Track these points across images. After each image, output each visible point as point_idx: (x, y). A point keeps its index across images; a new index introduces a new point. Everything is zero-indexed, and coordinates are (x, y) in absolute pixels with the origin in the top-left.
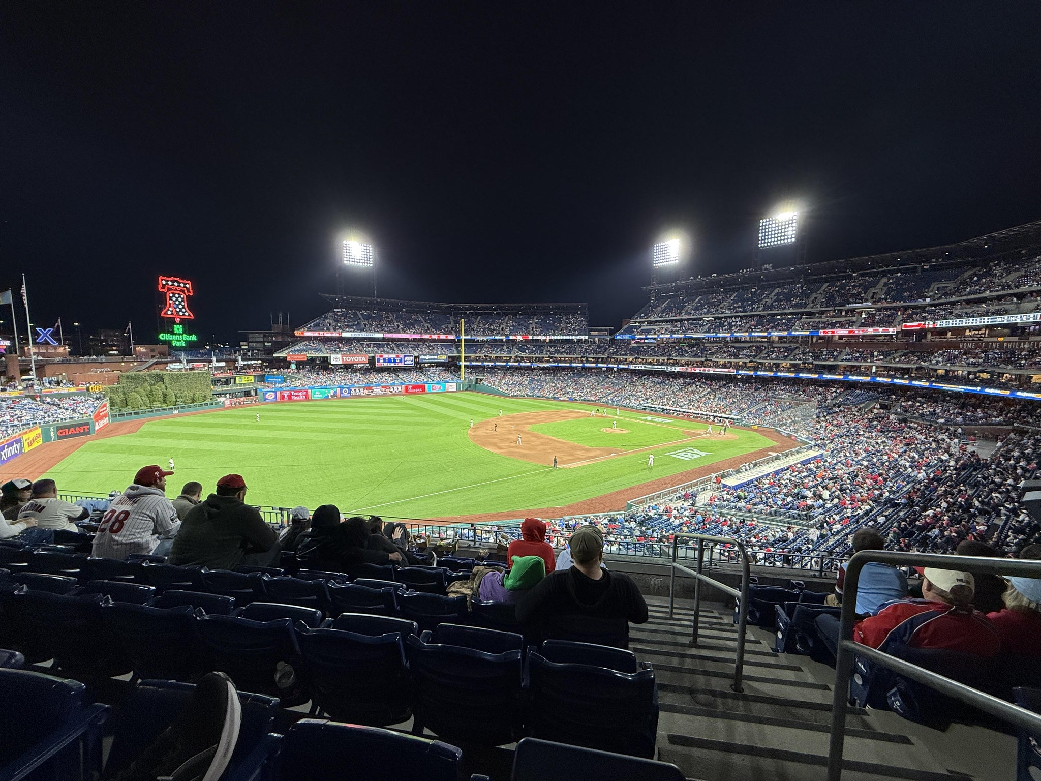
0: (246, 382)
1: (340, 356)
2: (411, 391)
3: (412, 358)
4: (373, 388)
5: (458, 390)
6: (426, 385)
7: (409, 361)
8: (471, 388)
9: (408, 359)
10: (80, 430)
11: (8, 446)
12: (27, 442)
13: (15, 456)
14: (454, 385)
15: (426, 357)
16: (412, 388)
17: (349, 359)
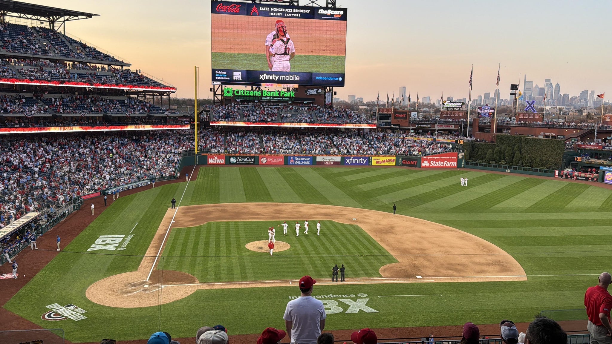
10: (412, 163)
11: (354, 158)
12: (375, 161)
13: (360, 164)
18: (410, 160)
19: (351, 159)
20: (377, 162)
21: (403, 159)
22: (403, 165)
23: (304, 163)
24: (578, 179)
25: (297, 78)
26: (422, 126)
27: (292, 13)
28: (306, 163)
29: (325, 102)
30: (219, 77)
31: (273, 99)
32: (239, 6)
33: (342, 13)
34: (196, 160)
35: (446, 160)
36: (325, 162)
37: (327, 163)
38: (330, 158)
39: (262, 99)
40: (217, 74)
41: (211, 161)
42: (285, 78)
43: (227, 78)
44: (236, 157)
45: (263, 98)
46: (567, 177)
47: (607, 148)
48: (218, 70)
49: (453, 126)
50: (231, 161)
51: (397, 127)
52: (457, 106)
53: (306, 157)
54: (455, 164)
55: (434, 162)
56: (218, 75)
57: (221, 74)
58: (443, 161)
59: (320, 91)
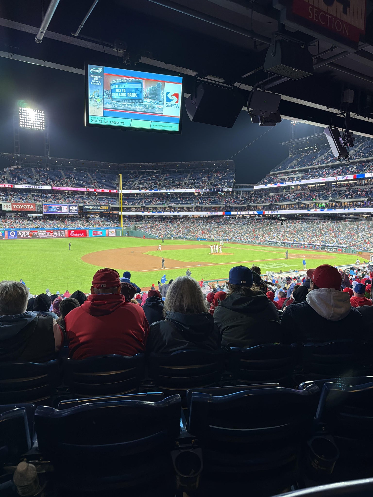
1: (10, 204)
2: (73, 235)
3: (76, 208)
4: (38, 231)
5: (117, 235)
6: (87, 231)
7: (74, 209)
8: (130, 234)
9: (73, 209)
14: (114, 232)
15: (89, 207)
16: (75, 233)
17: (18, 207)
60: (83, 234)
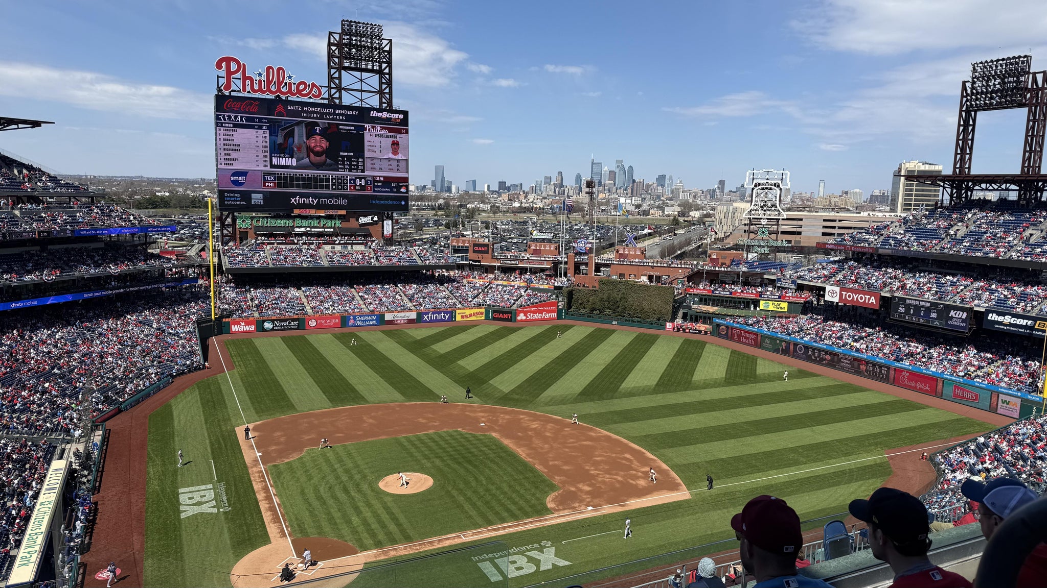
0: (775, 309)
1: (837, 289)
3: (965, 315)
7: (958, 319)
9: (957, 316)
10: (506, 316)
11: (433, 313)
12: (460, 315)
13: (442, 321)
14: (1015, 404)
15: (1003, 318)
16: (909, 379)
17: (849, 296)
18: (503, 312)
19: (430, 315)
20: (463, 317)
21: (494, 312)
22: (494, 319)
23: (368, 323)
24: (691, 333)
25: (344, 202)
26: (507, 262)
27: (334, 114)
28: (372, 323)
29: (383, 233)
30: (229, 201)
31: (310, 231)
32: (257, 103)
33: (401, 116)
34: (214, 329)
35: (544, 311)
36: (397, 320)
37: (399, 322)
38: (402, 314)
39: (294, 231)
40: (227, 197)
41: (235, 328)
42: (328, 202)
43: (242, 203)
44: (273, 321)
45: (297, 230)
46: (678, 330)
47: (717, 292)
48: (228, 191)
49: (545, 262)
50: (265, 327)
51: (477, 263)
52: (548, 237)
53: (370, 316)
54: (554, 315)
55: (532, 315)
56: (229, 199)
57: (233, 197)
58: (541, 312)
59: (376, 219)
60: (928, 385)
